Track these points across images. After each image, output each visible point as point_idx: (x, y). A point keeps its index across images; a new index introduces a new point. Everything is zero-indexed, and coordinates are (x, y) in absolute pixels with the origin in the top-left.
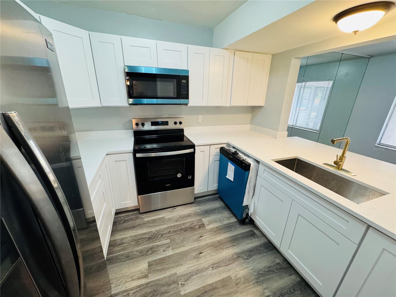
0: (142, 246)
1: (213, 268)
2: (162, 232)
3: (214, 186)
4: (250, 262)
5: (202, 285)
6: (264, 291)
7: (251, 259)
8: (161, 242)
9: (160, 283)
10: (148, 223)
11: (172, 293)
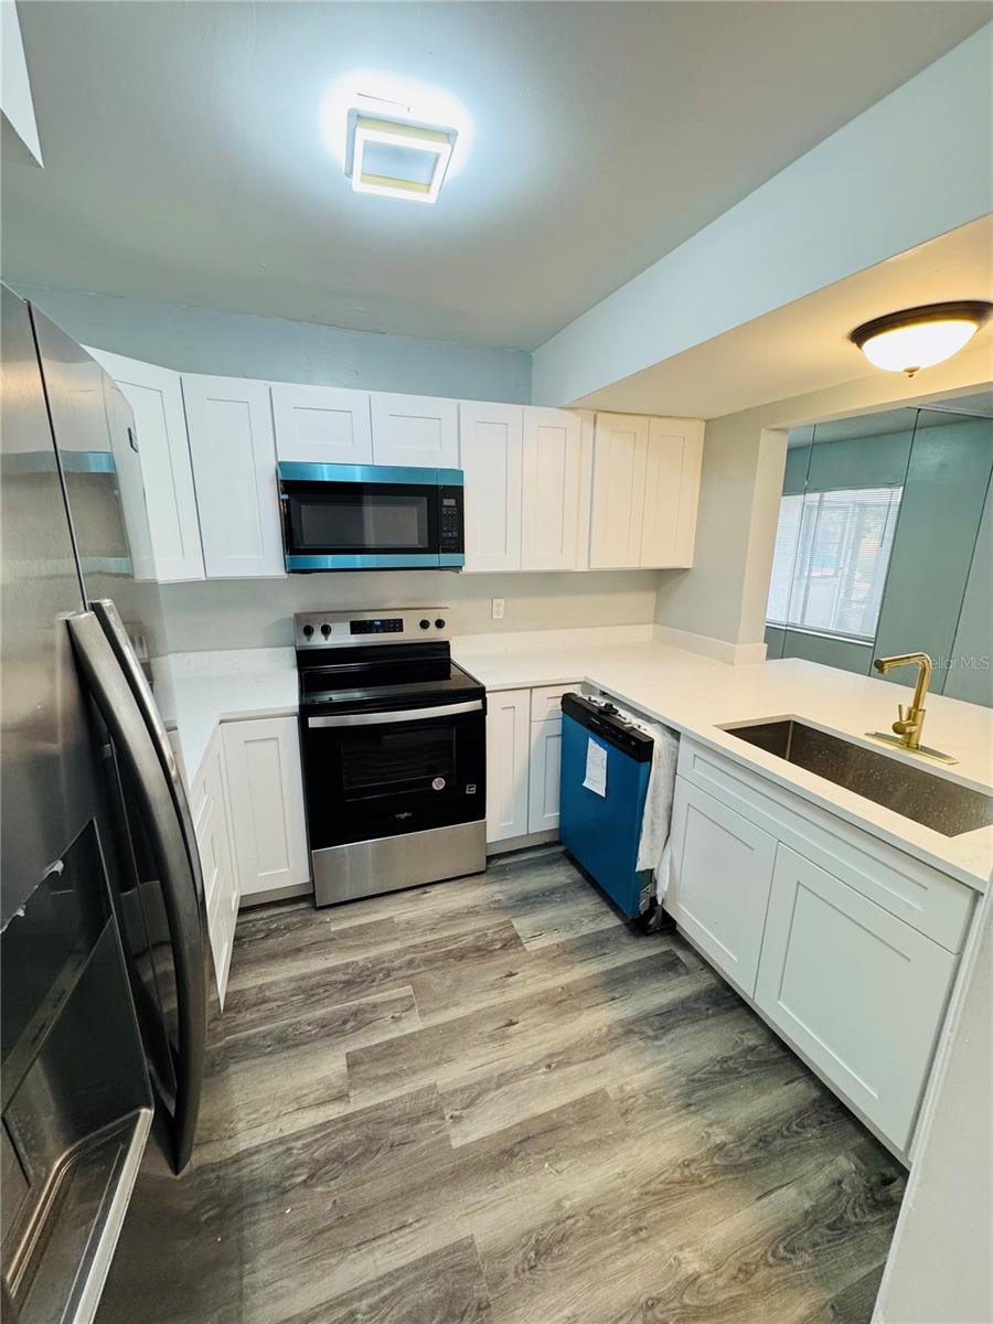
0: (324, 1007)
1: (549, 1066)
2: (386, 965)
3: (546, 819)
4: (663, 1045)
5: (517, 1120)
6: (710, 1131)
7: (670, 1037)
8: (386, 994)
9: (389, 1116)
10: (341, 938)
11: (423, 1144)
